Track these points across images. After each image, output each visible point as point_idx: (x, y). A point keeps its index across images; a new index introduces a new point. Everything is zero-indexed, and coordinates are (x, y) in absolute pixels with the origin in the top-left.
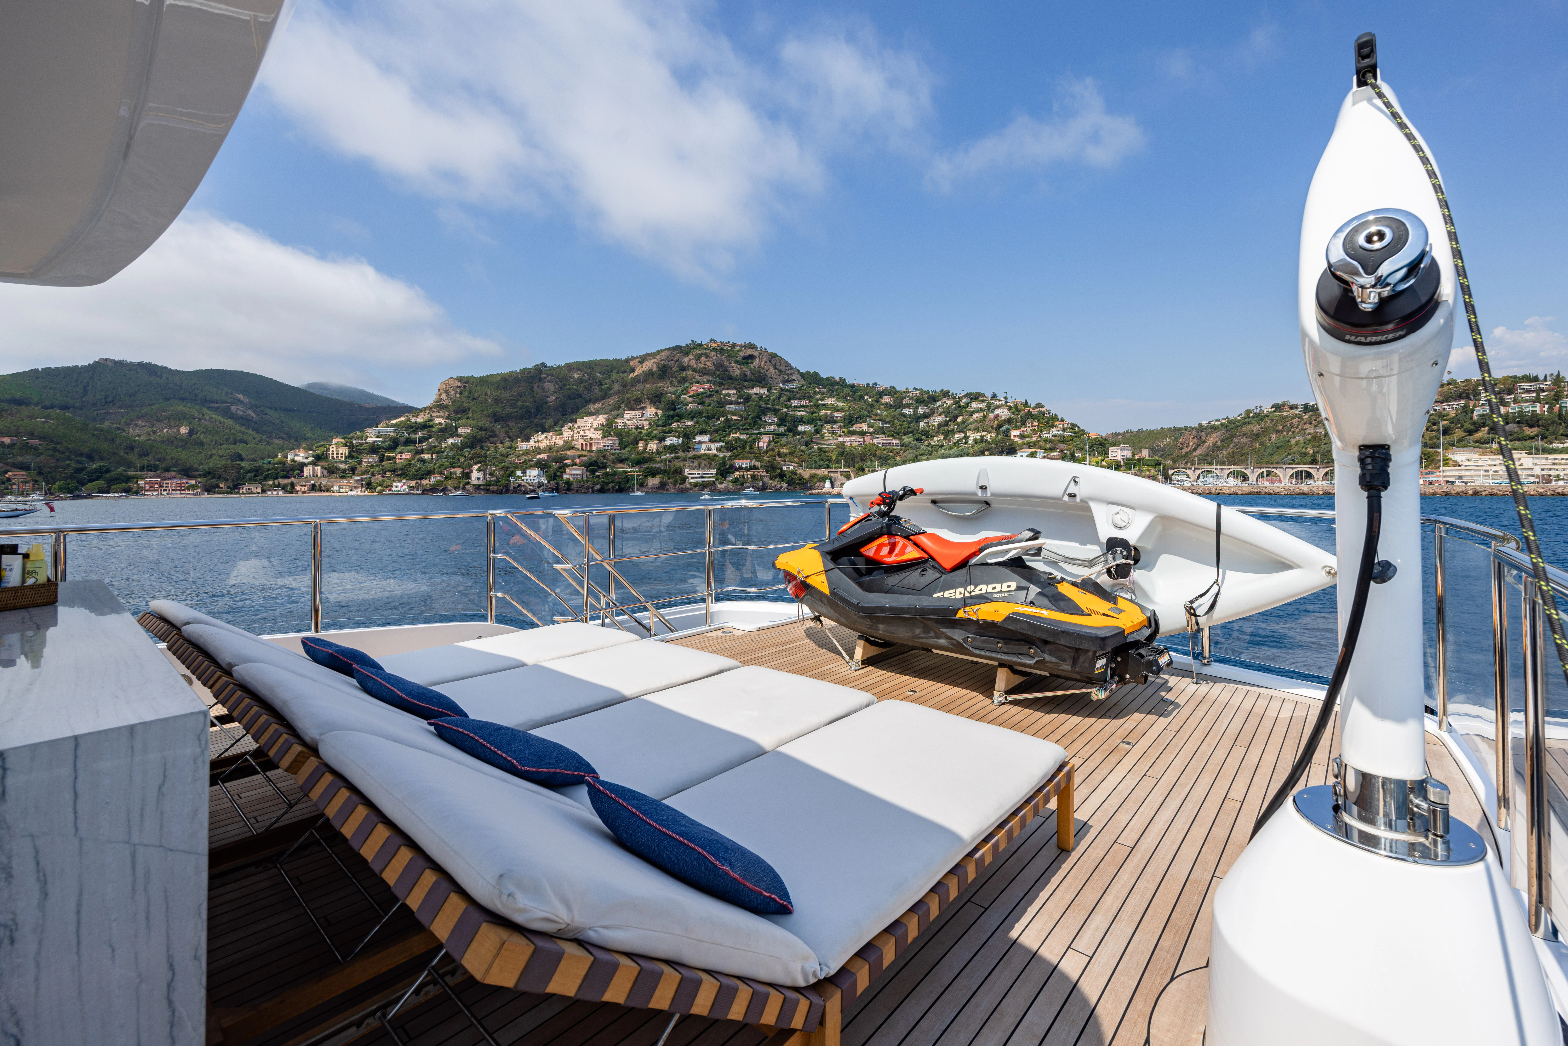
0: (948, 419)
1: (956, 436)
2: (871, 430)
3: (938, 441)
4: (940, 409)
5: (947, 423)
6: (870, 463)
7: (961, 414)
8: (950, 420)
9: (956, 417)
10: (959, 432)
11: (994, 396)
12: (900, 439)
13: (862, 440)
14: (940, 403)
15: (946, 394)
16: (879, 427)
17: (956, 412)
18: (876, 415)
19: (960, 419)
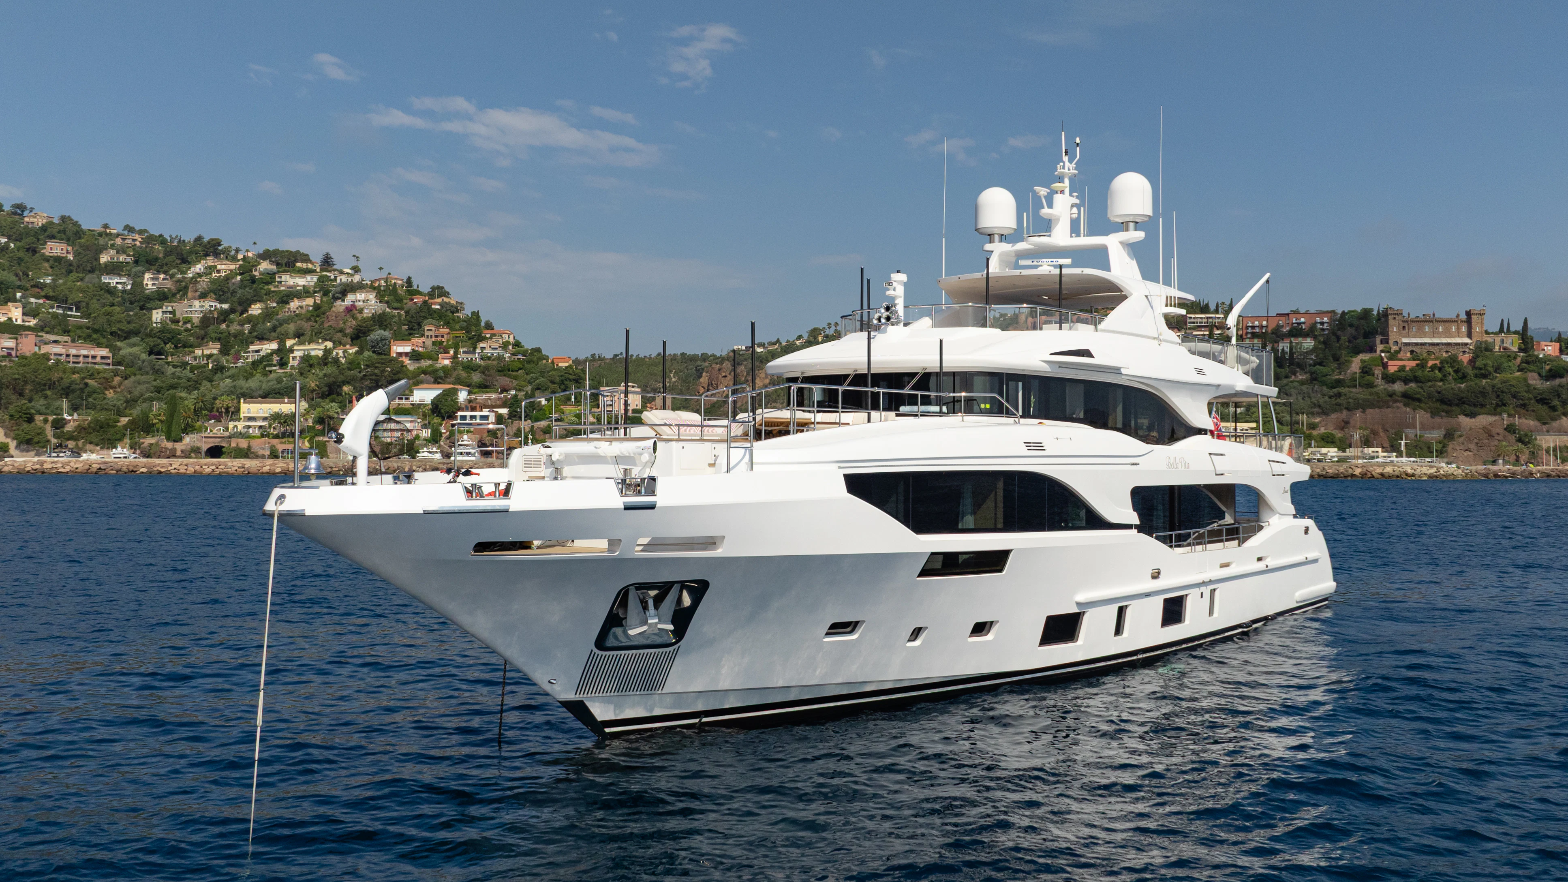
0: (225, 306)
1: (252, 348)
2: (33, 322)
3: (210, 356)
4: (204, 283)
5: (224, 316)
6: (42, 401)
7: (257, 298)
8: (232, 311)
9: (245, 305)
10: (261, 338)
11: (327, 262)
12: (114, 349)
13: (11, 344)
14: (199, 268)
15: (212, 248)
16: (55, 316)
17: (248, 292)
18: (42, 286)
19: (256, 310)
